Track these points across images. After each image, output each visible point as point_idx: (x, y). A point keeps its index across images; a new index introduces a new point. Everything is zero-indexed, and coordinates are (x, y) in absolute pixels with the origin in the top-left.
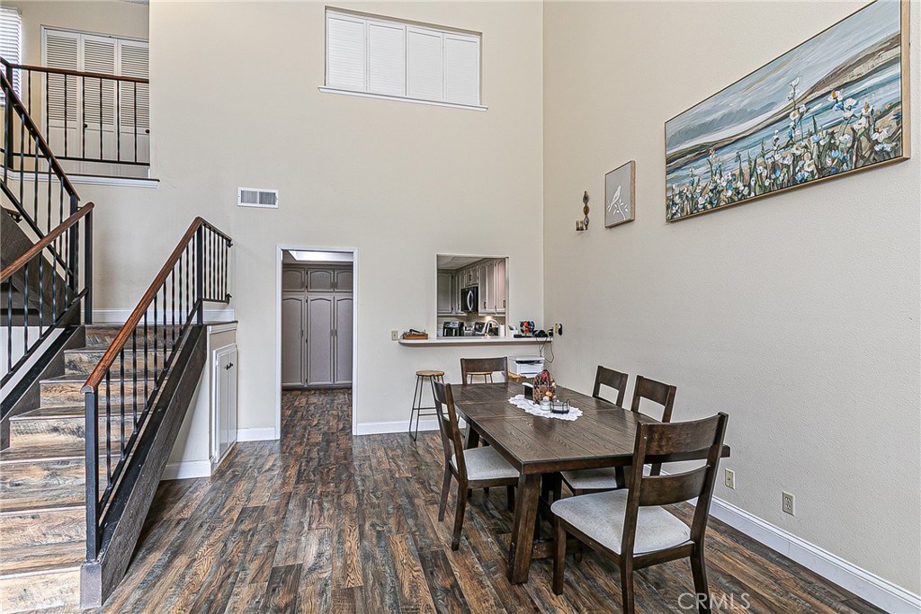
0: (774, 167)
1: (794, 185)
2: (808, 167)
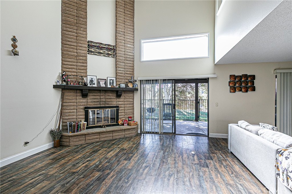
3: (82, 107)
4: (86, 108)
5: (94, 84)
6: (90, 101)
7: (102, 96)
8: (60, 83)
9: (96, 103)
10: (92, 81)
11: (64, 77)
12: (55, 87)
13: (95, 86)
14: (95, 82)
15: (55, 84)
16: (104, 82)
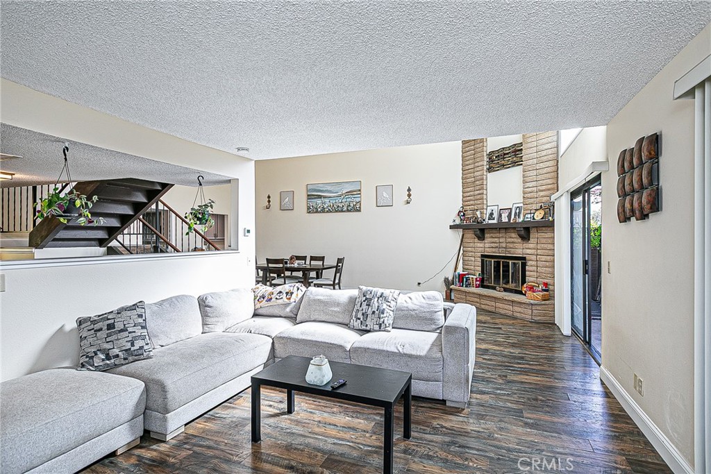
0: (338, 206)
1: (342, 211)
2: (345, 209)
3: (479, 254)
4: (482, 256)
5: (494, 219)
6: (487, 245)
7: (502, 237)
8: (458, 222)
9: (494, 250)
10: (491, 214)
11: (462, 213)
12: (451, 227)
13: (495, 221)
14: (495, 215)
15: (452, 224)
16: (507, 214)
